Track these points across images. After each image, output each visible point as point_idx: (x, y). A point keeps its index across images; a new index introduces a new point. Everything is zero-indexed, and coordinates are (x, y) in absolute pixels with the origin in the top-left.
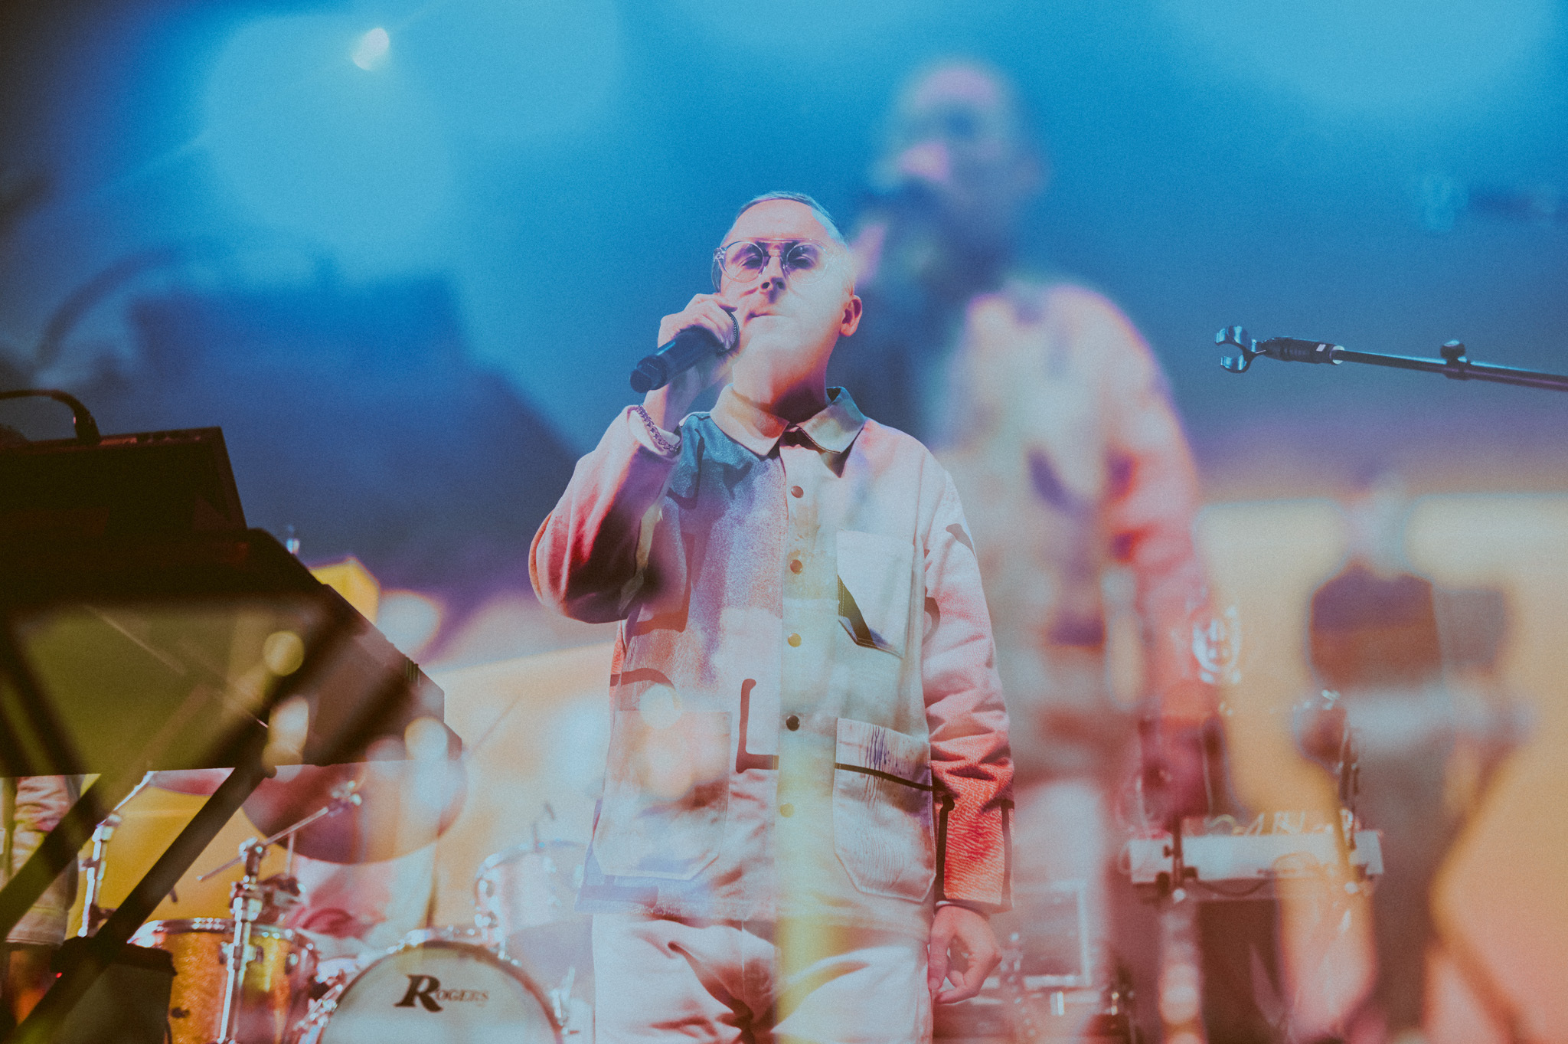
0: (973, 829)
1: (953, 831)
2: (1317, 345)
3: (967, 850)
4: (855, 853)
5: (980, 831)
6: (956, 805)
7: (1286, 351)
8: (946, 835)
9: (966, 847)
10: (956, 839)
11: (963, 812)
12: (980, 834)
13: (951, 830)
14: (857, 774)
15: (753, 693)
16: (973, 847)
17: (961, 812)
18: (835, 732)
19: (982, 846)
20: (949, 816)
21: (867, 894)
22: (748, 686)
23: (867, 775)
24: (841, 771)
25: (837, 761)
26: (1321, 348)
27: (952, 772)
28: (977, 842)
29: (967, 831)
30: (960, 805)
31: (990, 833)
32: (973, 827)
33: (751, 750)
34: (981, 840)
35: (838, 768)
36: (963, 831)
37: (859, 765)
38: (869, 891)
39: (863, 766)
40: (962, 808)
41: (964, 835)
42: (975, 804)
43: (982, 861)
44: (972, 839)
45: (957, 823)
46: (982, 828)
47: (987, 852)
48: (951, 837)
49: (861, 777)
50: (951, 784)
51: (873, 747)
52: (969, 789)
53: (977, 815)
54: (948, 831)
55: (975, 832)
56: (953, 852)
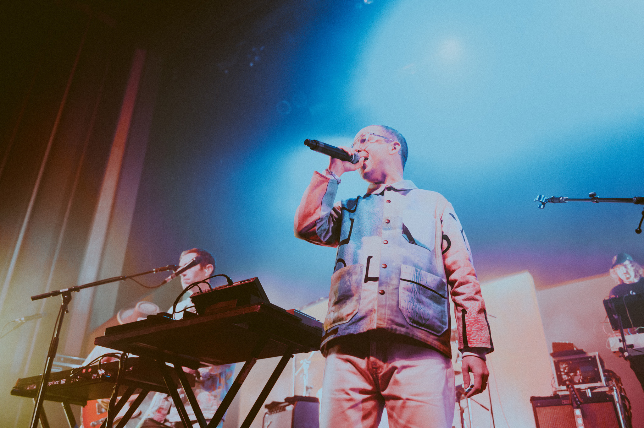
0: (476, 320)
1: (468, 321)
2: (560, 198)
3: (475, 328)
4: (407, 309)
5: (479, 321)
6: (468, 312)
7: (553, 200)
8: (465, 323)
9: (474, 327)
10: (470, 324)
11: (471, 314)
12: (479, 322)
13: (467, 321)
14: (409, 283)
15: (371, 259)
16: (477, 327)
17: (470, 314)
18: (400, 269)
19: (480, 326)
20: (465, 316)
21: (412, 326)
22: (370, 258)
23: (413, 283)
24: (402, 281)
25: (401, 278)
26: (561, 199)
27: (464, 300)
28: (478, 324)
29: (474, 321)
30: (470, 311)
31: (483, 321)
32: (476, 319)
33: (369, 276)
34: (480, 324)
35: (401, 280)
36: (472, 321)
37: (410, 280)
38: (413, 324)
39: (411, 280)
40: (471, 312)
41: (473, 323)
42: (475, 311)
43: (481, 332)
44: (476, 324)
45: (470, 318)
46: (480, 319)
47: (482, 328)
48: (468, 324)
49: (411, 284)
50: (464, 304)
51: (416, 274)
52: (472, 305)
53: (476, 315)
54: (466, 322)
55: (477, 321)
56: (470, 329)
